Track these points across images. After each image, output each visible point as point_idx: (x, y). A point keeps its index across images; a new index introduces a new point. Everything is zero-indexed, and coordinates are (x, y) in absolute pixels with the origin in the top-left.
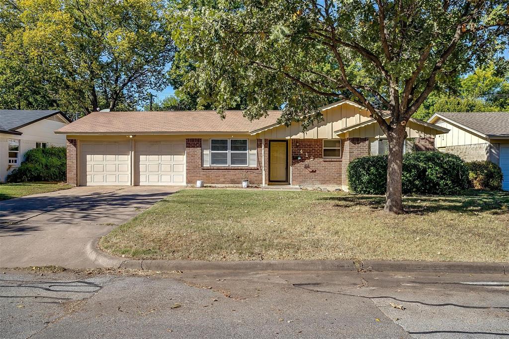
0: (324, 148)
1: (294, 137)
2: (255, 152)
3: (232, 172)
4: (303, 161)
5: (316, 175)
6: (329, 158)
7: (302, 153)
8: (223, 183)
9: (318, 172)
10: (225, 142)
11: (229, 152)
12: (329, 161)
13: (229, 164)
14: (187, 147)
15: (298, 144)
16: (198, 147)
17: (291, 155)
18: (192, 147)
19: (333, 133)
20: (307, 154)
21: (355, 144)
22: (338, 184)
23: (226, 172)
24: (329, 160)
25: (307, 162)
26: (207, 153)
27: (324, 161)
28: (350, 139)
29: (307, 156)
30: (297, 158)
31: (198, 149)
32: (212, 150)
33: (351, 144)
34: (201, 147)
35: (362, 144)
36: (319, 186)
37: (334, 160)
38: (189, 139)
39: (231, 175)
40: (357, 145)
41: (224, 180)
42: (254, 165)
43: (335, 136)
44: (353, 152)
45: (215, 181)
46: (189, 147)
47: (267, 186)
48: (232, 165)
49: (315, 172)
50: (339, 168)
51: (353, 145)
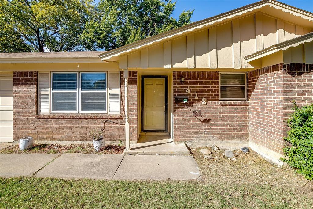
0: (221, 85)
1: (177, 65)
2: (117, 91)
3: (83, 123)
4: (190, 106)
5: (210, 126)
6: (229, 101)
7: (189, 93)
8: (69, 138)
9: (212, 121)
10: (72, 77)
11: (78, 92)
12: (230, 105)
13: (78, 110)
14: (14, 84)
15: (183, 79)
16: (32, 84)
17: (172, 96)
18: (22, 84)
19: (243, 60)
20: (196, 94)
21: (293, 74)
22: (243, 139)
23: (73, 123)
24: (230, 103)
25: (197, 106)
26: (46, 93)
27: (223, 105)
28: (284, 66)
29: (196, 98)
30: (181, 100)
31: (31, 87)
32: (54, 88)
33: (287, 75)
34: (36, 84)
35: (306, 74)
36: (216, 143)
37: (237, 103)
38: (17, 72)
39: (80, 126)
40: (297, 78)
41: (69, 134)
42: (115, 112)
43: (246, 65)
44: (291, 91)
45: (58, 137)
46: (18, 85)
47: (134, 145)
48: (83, 112)
49: (209, 121)
50: (245, 116)
51: (290, 77)
